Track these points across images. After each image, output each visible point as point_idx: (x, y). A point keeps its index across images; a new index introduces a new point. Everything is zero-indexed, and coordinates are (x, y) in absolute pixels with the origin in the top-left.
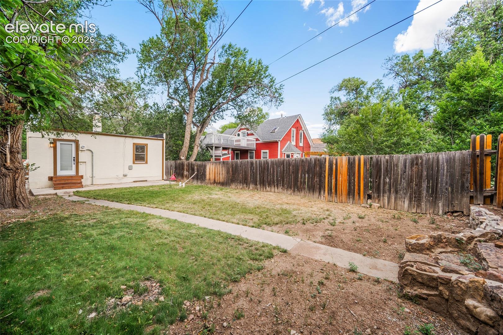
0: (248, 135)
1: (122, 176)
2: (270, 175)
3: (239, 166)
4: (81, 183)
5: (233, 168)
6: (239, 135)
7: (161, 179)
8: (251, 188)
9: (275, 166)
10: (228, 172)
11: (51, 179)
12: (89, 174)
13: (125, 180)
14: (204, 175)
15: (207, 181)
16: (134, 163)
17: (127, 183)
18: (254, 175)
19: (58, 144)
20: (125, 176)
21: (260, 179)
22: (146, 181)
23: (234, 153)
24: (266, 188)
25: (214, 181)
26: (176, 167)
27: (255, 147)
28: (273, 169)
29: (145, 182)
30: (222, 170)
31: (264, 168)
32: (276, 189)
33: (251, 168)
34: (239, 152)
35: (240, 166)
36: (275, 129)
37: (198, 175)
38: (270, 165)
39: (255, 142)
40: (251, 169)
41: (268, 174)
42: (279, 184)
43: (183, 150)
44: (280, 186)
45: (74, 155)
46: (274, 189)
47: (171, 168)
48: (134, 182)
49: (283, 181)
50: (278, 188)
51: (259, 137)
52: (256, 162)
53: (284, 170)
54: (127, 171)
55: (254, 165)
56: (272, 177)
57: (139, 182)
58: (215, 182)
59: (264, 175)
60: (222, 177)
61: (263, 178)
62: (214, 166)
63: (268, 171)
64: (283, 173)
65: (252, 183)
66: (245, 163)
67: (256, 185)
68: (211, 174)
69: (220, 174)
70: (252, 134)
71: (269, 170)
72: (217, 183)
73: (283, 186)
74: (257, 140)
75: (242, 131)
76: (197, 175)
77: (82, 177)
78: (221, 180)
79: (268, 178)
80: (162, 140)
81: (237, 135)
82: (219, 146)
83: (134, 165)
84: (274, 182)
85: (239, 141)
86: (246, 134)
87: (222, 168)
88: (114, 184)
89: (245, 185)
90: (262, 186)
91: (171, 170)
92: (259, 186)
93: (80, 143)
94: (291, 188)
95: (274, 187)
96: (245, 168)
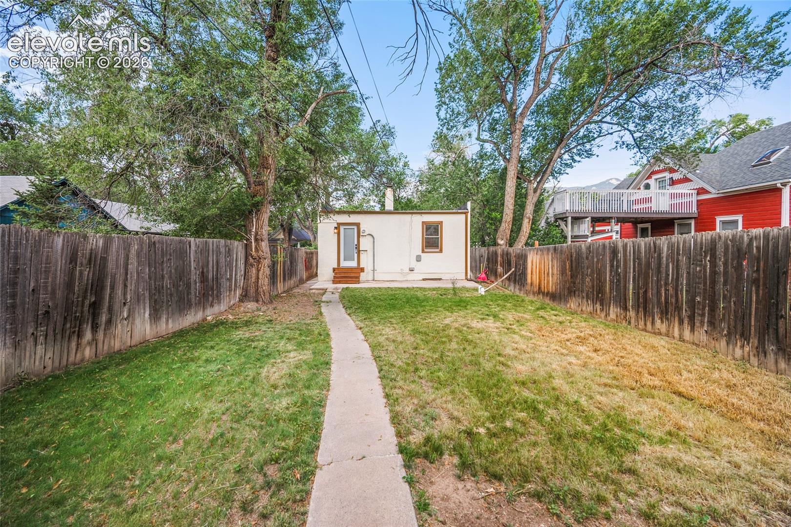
0: (673, 182)
1: (407, 270)
2: (666, 284)
3: (585, 256)
4: (358, 277)
5: (572, 261)
6: (647, 187)
7: (464, 278)
8: (612, 316)
9: (683, 259)
10: (563, 272)
11: (334, 270)
12: (370, 267)
13: (412, 276)
14: (524, 274)
15: (528, 287)
16: (423, 251)
17: (414, 281)
18: (619, 281)
19: (342, 228)
20: (412, 270)
21: (636, 294)
22: (440, 279)
23: (636, 228)
24: (653, 323)
25: (539, 288)
26: (488, 259)
27: (695, 209)
28: (677, 267)
29: (438, 281)
30: (553, 266)
31: (648, 264)
32: (687, 334)
33: (612, 261)
34: (648, 225)
35: (587, 258)
36: (773, 152)
37: (515, 275)
38: (664, 255)
39: (694, 199)
40: (612, 266)
41: (658, 281)
42: (698, 319)
43: (501, 229)
44: (702, 323)
45: (356, 243)
46: (681, 330)
47: (480, 260)
48: (424, 280)
49: (713, 309)
50: (692, 330)
51: (709, 183)
52: (625, 246)
53: (714, 273)
54: (414, 264)
55: (620, 255)
56: (671, 291)
57: (429, 281)
58: (540, 292)
59: (646, 284)
60: (552, 283)
61: (646, 292)
62: (538, 257)
63: (659, 271)
64: (714, 282)
65: (615, 301)
66: (598, 249)
67: (626, 309)
68: (534, 273)
69: (548, 274)
70: (686, 180)
71: (663, 269)
72: (543, 294)
73: (712, 323)
74: (701, 191)
75: (654, 177)
76: (515, 273)
77: (362, 270)
78: (551, 288)
79: (659, 293)
80: (465, 213)
81: (642, 187)
82: (583, 215)
83: (423, 255)
84: (678, 308)
85: (649, 200)
86: (668, 182)
87: (552, 261)
88: (399, 281)
89: (598, 306)
90: (641, 314)
91: (480, 263)
92: (632, 313)
93: (361, 226)
94: (745, 336)
95: (681, 322)
96: (597, 262)
